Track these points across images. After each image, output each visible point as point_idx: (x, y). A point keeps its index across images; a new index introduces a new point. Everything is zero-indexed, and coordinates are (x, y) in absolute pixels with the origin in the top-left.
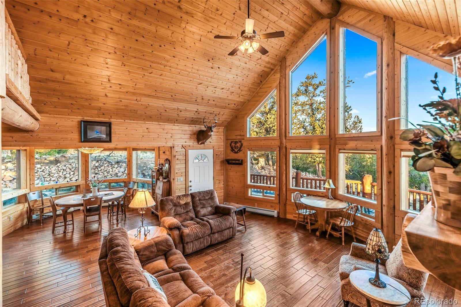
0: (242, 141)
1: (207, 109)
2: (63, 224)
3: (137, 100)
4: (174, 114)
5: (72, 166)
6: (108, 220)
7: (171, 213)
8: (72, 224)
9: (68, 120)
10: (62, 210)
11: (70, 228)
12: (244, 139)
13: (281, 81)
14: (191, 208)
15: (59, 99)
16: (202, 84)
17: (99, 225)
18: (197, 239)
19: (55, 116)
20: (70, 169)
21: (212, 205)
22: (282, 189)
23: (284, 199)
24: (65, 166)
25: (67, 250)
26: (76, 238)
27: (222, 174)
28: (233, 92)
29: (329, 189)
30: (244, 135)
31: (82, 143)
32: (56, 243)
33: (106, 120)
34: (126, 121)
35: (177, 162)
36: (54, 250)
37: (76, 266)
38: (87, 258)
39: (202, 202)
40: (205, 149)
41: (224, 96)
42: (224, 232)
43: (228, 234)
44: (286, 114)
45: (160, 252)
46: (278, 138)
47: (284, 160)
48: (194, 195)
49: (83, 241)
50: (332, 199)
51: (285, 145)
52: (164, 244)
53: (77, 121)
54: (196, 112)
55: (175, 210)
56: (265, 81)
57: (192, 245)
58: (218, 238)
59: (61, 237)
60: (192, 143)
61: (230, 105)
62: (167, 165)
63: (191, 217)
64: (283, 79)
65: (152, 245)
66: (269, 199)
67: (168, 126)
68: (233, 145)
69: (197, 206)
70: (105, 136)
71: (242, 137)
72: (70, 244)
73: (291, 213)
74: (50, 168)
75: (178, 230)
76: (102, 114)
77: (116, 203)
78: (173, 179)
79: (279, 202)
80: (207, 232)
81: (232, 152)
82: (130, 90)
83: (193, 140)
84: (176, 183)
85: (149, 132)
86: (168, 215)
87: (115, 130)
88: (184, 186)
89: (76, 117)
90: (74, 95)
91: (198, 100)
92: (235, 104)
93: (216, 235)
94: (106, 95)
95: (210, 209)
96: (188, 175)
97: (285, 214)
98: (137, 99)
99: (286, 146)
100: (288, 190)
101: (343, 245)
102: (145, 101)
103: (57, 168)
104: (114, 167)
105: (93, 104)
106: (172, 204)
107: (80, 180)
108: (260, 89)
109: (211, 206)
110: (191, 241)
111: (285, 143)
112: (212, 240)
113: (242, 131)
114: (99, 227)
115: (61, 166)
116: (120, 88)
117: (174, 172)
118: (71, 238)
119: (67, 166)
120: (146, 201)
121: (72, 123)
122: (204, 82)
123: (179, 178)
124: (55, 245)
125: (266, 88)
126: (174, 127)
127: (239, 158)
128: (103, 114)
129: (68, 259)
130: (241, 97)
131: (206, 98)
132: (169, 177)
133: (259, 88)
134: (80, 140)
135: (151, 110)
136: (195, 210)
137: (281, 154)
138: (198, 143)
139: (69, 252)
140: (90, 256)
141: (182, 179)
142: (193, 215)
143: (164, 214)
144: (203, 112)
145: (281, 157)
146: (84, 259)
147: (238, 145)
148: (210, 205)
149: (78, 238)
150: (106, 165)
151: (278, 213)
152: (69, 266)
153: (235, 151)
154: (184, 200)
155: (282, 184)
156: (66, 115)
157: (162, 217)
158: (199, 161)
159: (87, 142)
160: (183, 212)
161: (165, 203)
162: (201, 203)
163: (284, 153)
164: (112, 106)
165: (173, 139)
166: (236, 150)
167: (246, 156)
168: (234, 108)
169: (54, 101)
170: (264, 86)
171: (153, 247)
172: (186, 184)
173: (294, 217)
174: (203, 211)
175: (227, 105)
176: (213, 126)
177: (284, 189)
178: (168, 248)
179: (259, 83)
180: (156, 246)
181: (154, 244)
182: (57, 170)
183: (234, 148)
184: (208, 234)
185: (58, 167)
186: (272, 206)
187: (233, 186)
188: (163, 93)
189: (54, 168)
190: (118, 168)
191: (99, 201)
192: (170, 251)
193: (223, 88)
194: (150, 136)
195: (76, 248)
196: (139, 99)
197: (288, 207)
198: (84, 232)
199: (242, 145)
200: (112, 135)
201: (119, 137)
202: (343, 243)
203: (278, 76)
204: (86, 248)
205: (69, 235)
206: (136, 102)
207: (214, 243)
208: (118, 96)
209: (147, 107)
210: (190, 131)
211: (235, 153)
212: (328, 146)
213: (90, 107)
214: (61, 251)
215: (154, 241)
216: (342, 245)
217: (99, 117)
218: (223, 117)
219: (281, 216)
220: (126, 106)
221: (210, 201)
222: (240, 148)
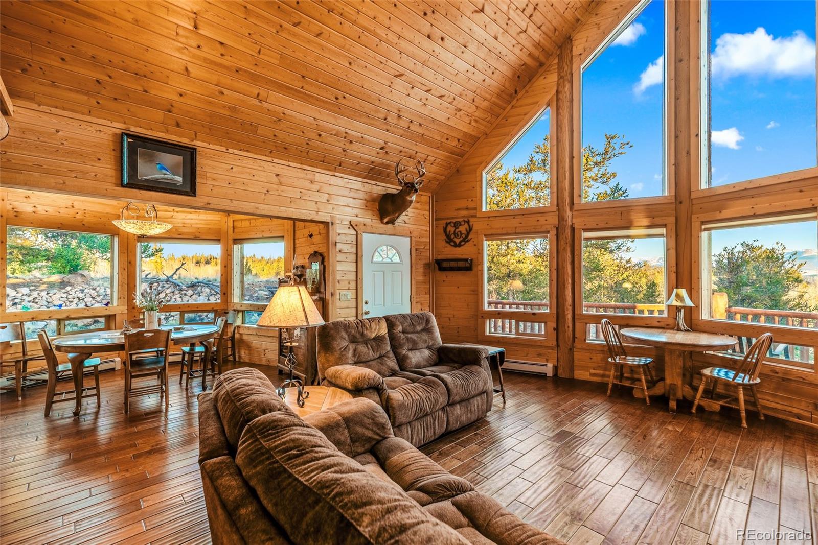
0: (472, 220)
1: (405, 144)
2: (74, 395)
3: (260, 97)
4: (336, 147)
5: (97, 292)
6: (182, 389)
7: (347, 358)
8: (95, 395)
9: (89, 128)
10: (72, 361)
11: (89, 404)
12: (475, 216)
13: (560, 89)
14: (389, 348)
15: (63, 59)
16: (402, 78)
17: (162, 397)
18: (421, 418)
19: (54, 110)
20: (93, 298)
21: (431, 344)
22: (564, 316)
23: (569, 338)
24: (82, 291)
25: (81, 454)
26: (105, 427)
27: (427, 290)
28: (460, 110)
29: (678, 309)
30: (477, 209)
31: (123, 189)
32: (54, 439)
33: (185, 141)
34: (230, 150)
35: (340, 257)
36: (50, 453)
37: (105, 495)
38: (137, 471)
39: (411, 338)
40: (394, 235)
41: (441, 116)
42: (471, 401)
43: (480, 407)
44: (572, 158)
45: (357, 444)
46: (555, 208)
47: (569, 255)
48: (393, 320)
49: (123, 432)
50: (688, 331)
51: (570, 224)
52: (367, 421)
53: (110, 133)
54: (382, 148)
55: (355, 351)
56: (524, 91)
57: (410, 432)
58: (461, 417)
59: (67, 425)
60: (368, 219)
61: (448, 142)
62: (316, 266)
63: (392, 370)
64: (566, 83)
65: (337, 425)
66: (533, 340)
67: (323, 177)
68: (451, 229)
69: (401, 346)
70: (179, 179)
71: (473, 212)
72: (89, 439)
73: (586, 368)
74: (50, 295)
75: (376, 393)
76: (175, 123)
77: (199, 349)
78: (332, 295)
79: (558, 346)
80: (440, 401)
81: (447, 245)
82: (244, 65)
83: (370, 213)
84: (338, 304)
85: (281, 184)
86: (340, 361)
87: (204, 169)
88: (354, 311)
89: (108, 123)
90: (104, 56)
91: (389, 119)
92: (459, 141)
93: (458, 410)
94: (187, 69)
95: (427, 353)
96: (362, 287)
97: (572, 369)
98: (258, 94)
99: (572, 226)
100: (579, 319)
101: (744, 428)
102: (278, 101)
103: (65, 295)
104: (185, 295)
105: (153, 92)
106: (347, 336)
107: (115, 304)
108: (511, 109)
109: (429, 348)
110: (408, 420)
111: (570, 218)
112: (451, 419)
113: (470, 200)
114: (161, 402)
115: (74, 291)
116: (222, 55)
117: (334, 279)
118: (92, 426)
119: (86, 291)
120: (304, 310)
121: (98, 135)
122: (407, 73)
123: (343, 293)
124: (51, 443)
125: (526, 105)
126: (334, 180)
127: (464, 257)
128: (178, 125)
129: (84, 475)
130: (473, 123)
131: (406, 115)
132: (322, 290)
133: (510, 107)
134: (119, 182)
135: (289, 130)
136: (396, 354)
137: (562, 243)
138: (382, 219)
139: (86, 459)
140: (145, 468)
141: (351, 295)
142: (394, 363)
143: (331, 358)
144: (395, 149)
145: (561, 248)
146: (128, 475)
147: (463, 229)
148: (426, 345)
149: (109, 426)
150: (168, 291)
151: (556, 368)
152: (86, 494)
153: (455, 242)
154: (373, 330)
155: (564, 305)
156: (83, 114)
157: (326, 366)
158: (383, 259)
159: (135, 188)
160: (372, 358)
161: (332, 332)
162: (408, 339)
163: (568, 240)
164: (199, 105)
165: (330, 207)
166: (457, 241)
167: (480, 252)
168: (455, 149)
169: (51, 66)
170: (521, 102)
171: (341, 429)
172: (357, 308)
173: (591, 375)
174: (416, 357)
175: (444, 140)
176: (416, 181)
177: (569, 317)
178: (378, 431)
179: (511, 95)
180: (348, 427)
181: (342, 421)
182: (66, 299)
183: (453, 236)
184: (443, 405)
185: (67, 292)
186: (539, 355)
187: (452, 316)
188: (320, 88)
189: (58, 296)
190: (194, 297)
191: (163, 339)
192: (385, 442)
193: (443, 96)
194: (283, 194)
195: (103, 448)
196: (263, 93)
197: (577, 355)
198: (126, 412)
199: (471, 229)
200: (198, 180)
201: (213, 186)
202: (744, 422)
203: (553, 78)
204: (131, 447)
205: (86, 422)
206: (256, 102)
207: (454, 429)
208: (214, 78)
209: (279, 120)
210: (366, 192)
211: (456, 246)
212: (673, 219)
213: (146, 99)
214: (65, 457)
215: (340, 414)
216: (741, 427)
217: (167, 132)
218: (432, 170)
219: (562, 374)
220: (233, 109)
221: (425, 336)
222: (467, 236)
